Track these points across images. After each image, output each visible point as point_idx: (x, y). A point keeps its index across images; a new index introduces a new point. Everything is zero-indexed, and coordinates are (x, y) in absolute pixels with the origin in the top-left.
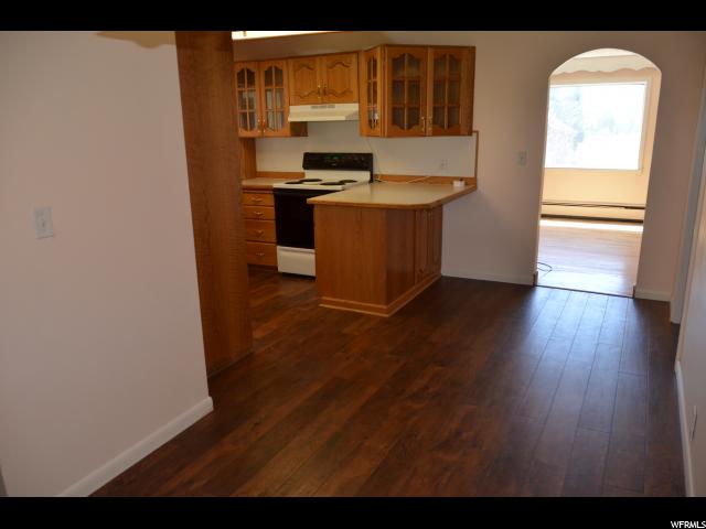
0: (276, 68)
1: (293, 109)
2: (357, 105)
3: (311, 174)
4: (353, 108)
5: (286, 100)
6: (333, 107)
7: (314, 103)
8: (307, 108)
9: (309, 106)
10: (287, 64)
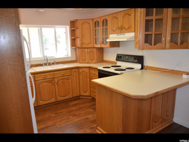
0: (106, 19)
1: (111, 36)
2: (134, 33)
3: (119, 63)
4: (132, 34)
5: (108, 32)
6: (125, 34)
7: (118, 33)
8: (115, 35)
9: (116, 34)
10: (109, 17)
